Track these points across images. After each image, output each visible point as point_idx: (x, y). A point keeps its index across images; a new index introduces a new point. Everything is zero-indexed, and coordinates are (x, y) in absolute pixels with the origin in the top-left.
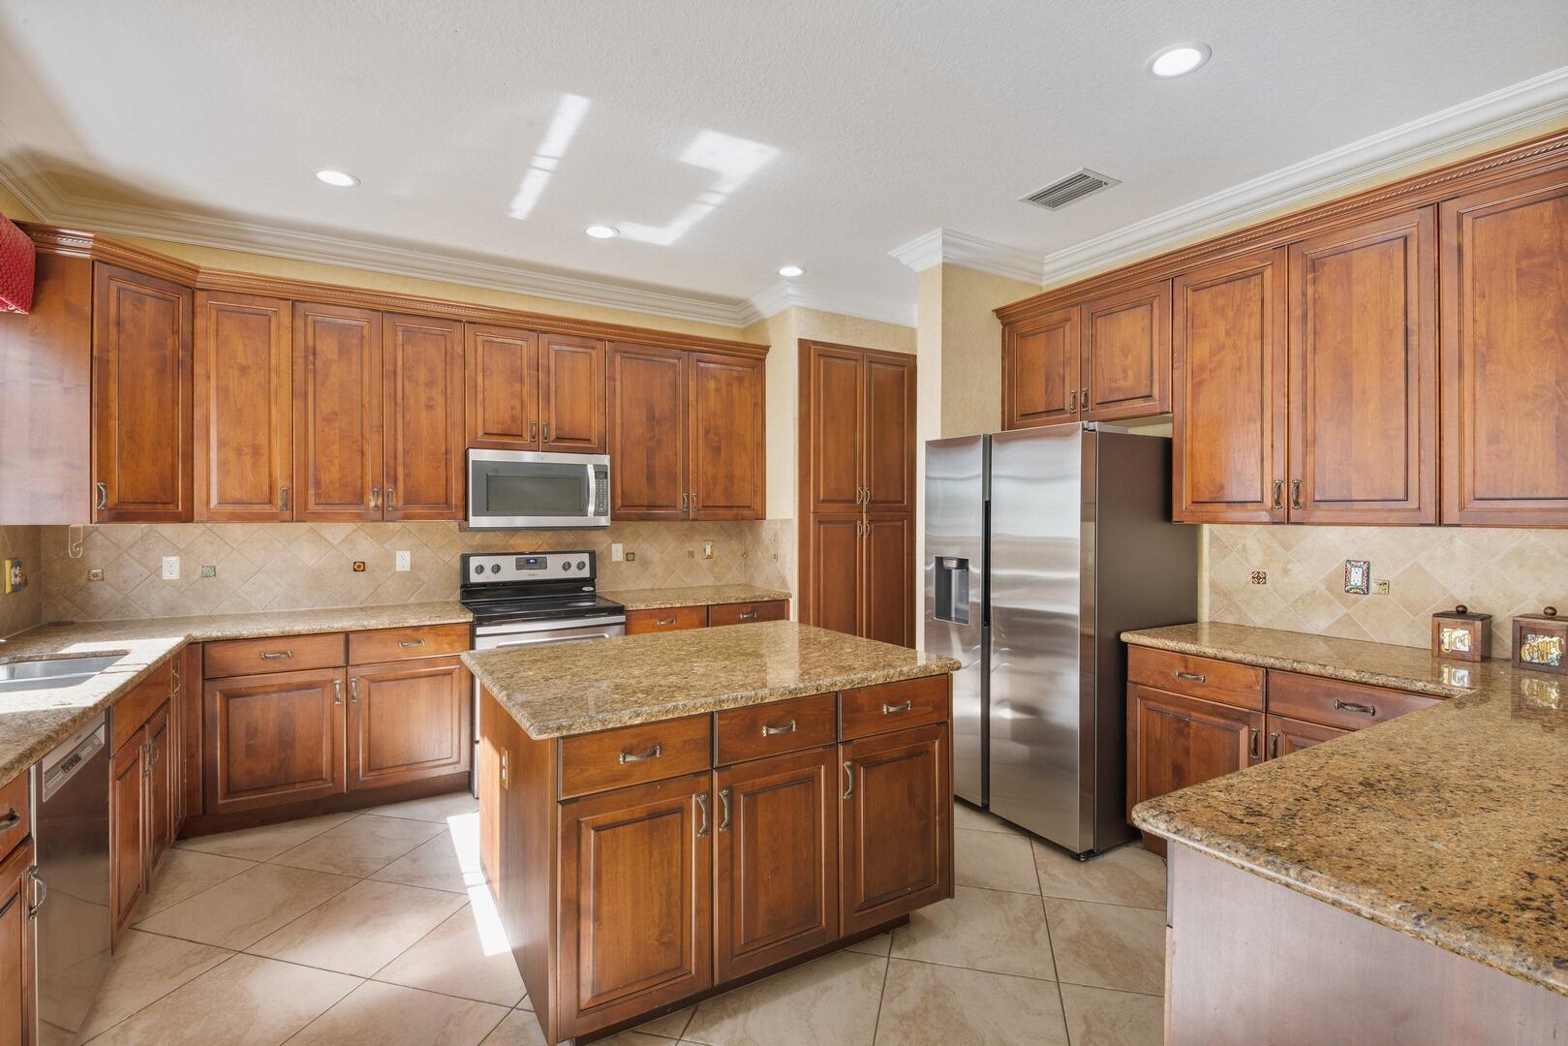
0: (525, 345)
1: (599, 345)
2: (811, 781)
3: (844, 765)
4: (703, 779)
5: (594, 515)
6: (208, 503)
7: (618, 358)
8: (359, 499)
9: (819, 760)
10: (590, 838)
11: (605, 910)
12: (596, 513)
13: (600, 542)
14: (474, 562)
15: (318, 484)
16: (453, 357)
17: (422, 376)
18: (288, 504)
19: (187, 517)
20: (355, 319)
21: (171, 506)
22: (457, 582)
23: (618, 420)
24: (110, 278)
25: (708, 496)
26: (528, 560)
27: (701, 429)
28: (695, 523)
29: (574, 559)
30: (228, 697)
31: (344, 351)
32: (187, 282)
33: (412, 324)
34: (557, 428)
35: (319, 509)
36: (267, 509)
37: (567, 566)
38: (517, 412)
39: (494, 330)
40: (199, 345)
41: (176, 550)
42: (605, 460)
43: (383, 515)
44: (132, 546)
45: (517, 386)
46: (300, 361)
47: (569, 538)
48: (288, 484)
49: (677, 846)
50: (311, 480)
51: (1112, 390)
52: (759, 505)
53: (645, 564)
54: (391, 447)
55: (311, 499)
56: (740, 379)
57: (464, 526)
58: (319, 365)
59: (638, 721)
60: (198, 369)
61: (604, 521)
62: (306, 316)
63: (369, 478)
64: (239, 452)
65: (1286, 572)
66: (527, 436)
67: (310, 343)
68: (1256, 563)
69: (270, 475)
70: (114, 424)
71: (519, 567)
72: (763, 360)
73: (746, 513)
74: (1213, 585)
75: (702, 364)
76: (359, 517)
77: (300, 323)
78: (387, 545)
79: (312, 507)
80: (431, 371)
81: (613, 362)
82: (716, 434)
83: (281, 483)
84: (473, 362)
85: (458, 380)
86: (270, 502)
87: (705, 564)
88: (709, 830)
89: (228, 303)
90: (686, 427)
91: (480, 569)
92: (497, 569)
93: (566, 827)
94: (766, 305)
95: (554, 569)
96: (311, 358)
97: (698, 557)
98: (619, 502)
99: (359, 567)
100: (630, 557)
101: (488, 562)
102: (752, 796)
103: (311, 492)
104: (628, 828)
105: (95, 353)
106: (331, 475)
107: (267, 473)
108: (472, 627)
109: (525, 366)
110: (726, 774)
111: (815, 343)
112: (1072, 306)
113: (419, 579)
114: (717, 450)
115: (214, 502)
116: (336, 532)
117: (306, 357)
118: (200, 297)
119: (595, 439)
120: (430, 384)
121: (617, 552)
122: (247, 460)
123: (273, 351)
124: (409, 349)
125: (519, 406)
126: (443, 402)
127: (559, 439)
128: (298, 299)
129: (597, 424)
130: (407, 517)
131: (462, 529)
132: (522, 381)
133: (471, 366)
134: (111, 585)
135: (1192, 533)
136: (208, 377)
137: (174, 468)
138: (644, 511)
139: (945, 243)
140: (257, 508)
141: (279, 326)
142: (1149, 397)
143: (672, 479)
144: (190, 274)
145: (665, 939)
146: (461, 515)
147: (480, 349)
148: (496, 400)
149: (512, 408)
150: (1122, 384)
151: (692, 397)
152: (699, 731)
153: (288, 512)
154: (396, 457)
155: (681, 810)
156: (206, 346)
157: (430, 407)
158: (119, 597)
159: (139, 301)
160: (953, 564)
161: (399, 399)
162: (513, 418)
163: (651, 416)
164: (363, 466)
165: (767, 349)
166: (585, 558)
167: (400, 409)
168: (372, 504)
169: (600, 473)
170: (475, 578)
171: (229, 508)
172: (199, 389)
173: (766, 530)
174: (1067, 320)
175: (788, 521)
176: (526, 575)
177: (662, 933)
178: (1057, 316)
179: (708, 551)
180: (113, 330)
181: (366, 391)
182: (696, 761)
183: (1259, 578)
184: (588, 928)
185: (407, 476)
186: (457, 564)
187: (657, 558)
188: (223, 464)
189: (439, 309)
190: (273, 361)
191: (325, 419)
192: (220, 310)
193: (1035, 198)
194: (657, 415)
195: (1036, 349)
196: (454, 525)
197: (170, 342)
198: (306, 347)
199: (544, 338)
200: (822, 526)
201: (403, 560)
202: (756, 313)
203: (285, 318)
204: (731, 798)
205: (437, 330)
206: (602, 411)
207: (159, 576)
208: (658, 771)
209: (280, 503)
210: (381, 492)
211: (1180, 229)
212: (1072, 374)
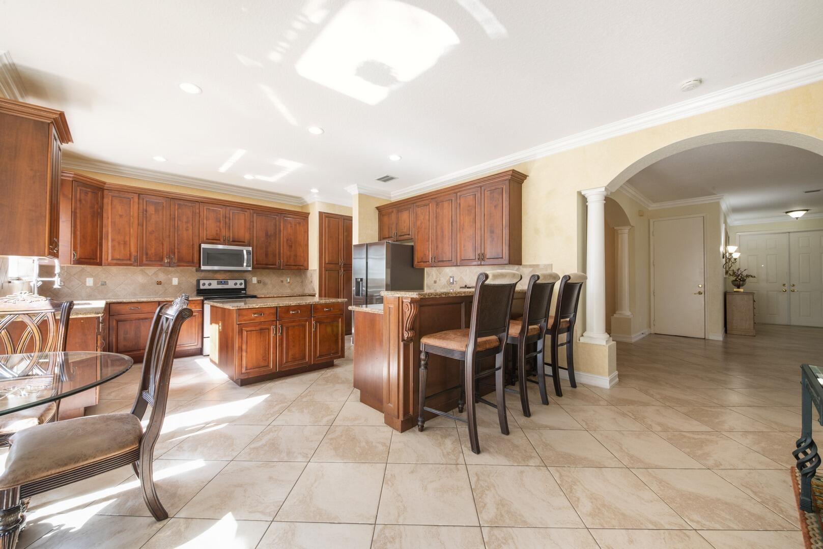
0: (221, 211)
1: (248, 210)
2: (304, 326)
3: (313, 322)
4: (274, 322)
5: (245, 266)
6: (107, 260)
7: (255, 215)
8: (161, 259)
9: (306, 321)
10: (245, 333)
11: (249, 350)
12: (247, 266)
13: (248, 276)
14: (202, 282)
15: (147, 254)
16: (195, 213)
17: (185, 219)
18: (136, 261)
19: (100, 264)
20: (161, 200)
21: (95, 260)
22: (195, 289)
23: (255, 235)
24: (78, 186)
25: (287, 262)
26: (221, 282)
27: (285, 239)
28: (284, 271)
29: (239, 282)
30: (118, 321)
31: (156, 211)
32: (102, 187)
33: (181, 203)
34: (233, 238)
35: (147, 263)
36: (129, 262)
37: (236, 284)
38: (219, 232)
39: (210, 205)
40: (105, 207)
41: (91, 276)
42: (250, 249)
43: (170, 265)
44: (75, 275)
45: (218, 224)
46: (141, 214)
47: (236, 275)
48: (136, 254)
49: (267, 337)
50: (144, 252)
51: (402, 232)
52: (306, 265)
53: (265, 284)
54: (173, 242)
55: (144, 259)
56: (299, 223)
57: (199, 269)
58: (148, 215)
59: (257, 307)
60: (105, 215)
61: (250, 269)
62: (143, 199)
63: (165, 253)
64: (119, 243)
65: (440, 280)
66: (222, 240)
67: (145, 208)
68: (434, 279)
69: (130, 251)
70: (78, 233)
71: (218, 284)
72: (308, 217)
73: (302, 267)
74: (427, 285)
75: (285, 218)
76: (161, 265)
77: (141, 201)
78: (169, 276)
79: (145, 262)
80: (188, 218)
81: (253, 217)
82: (290, 241)
83: (134, 254)
84: (202, 215)
85: (197, 220)
86: (130, 260)
87: (287, 285)
88: (276, 334)
89: (116, 194)
90: (280, 238)
91: (204, 284)
92: (210, 284)
93: (239, 330)
94: (308, 199)
95: (231, 285)
96: (145, 213)
97: (285, 282)
98: (255, 263)
99: (159, 283)
100: (259, 282)
101: (207, 282)
102: (288, 328)
103: (144, 257)
104: (255, 332)
105: (73, 210)
106: (152, 251)
107: (129, 250)
108: (203, 301)
109: (221, 217)
110: (280, 321)
111: (325, 213)
112: (394, 208)
113: (181, 288)
114: (291, 247)
115: (110, 259)
116: (151, 270)
117: (143, 213)
118: (106, 192)
119: (246, 241)
120: (187, 222)
121: (255, 280)
122: (122, 247)
123: (131, 210)
124: (180, 211)
125: (219, 230)
126: (192, 228)
127: (233, 241)
128: (141, 194)
129: (247, 237)
130: (178, 266)
131: (197, 271)
132: (220, 222)
133: (202, 217)
134: (67, 288)
135: (422, 271)
136: (108, 218)
137: (97, 248)
138: (264, 266)
139: (358, 188)
140: (125, 262)
141: (134, 202)
142: (409, 235)
143: (275, 256)
144: (103, 184)
145: (264, 358)
146: (198, 265)
147: (205, 211)
148: (211, 227)
149: (217, 231)
150: (404, 231)
151: (282, 228)
152: (274, 311)
153: (136, 263)
154: (174, 246)
155: (269, 329)
156: (108, 208)
157: (187, 230)
158: (70, 291)
159: (86, 193)
160: (359, 280)
161: (176, 227)
162: (217, 234)
163: (267, 234)
164: (163, 249)
165: (309, 214)
166: (243, 281)
167: (176, 230)
168: (166, 261)
169: (248, 252)
170: (202, 287)
171: (115, 262)
172: (105, 222)
173: (309, 273)
174: (393, 212)
175: (315, 270)
176: (220, 287)
177: (263, 357)
178: (391, 210)
179: (288, 281)
180: (78, 203)
181: (164, 224)
182: (272, 318)
183: (435, 282)
184: (244, 354)
185: (179, 252)
186: (195, 283)
187: (269, 282)
188: (113, 247)
189: (191, 198)
190: (132, 213)
191: (150, 233)
192: (113, 196)
193: (379, 180)
194: (269, 234)
195: (386, 219)
196: (194, 269)
197: (96, 206)
198: (143, 209)
199: (229, 208)
200: (327, 272)
201: (175, 281)
202: (305, 202)
203: (136, 200)
204: (282, 327)
205: (190, 204)
206: (249, 232)
207: (85, 284)
208: (263, 319)
209: (133, 260)
210: (169, 257)
211: (408, 193)
212: (394, 226)
